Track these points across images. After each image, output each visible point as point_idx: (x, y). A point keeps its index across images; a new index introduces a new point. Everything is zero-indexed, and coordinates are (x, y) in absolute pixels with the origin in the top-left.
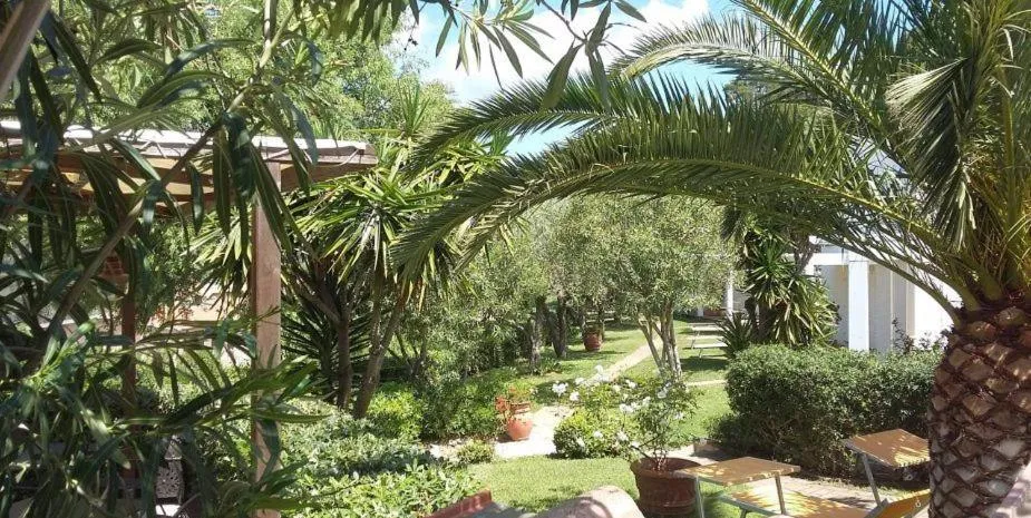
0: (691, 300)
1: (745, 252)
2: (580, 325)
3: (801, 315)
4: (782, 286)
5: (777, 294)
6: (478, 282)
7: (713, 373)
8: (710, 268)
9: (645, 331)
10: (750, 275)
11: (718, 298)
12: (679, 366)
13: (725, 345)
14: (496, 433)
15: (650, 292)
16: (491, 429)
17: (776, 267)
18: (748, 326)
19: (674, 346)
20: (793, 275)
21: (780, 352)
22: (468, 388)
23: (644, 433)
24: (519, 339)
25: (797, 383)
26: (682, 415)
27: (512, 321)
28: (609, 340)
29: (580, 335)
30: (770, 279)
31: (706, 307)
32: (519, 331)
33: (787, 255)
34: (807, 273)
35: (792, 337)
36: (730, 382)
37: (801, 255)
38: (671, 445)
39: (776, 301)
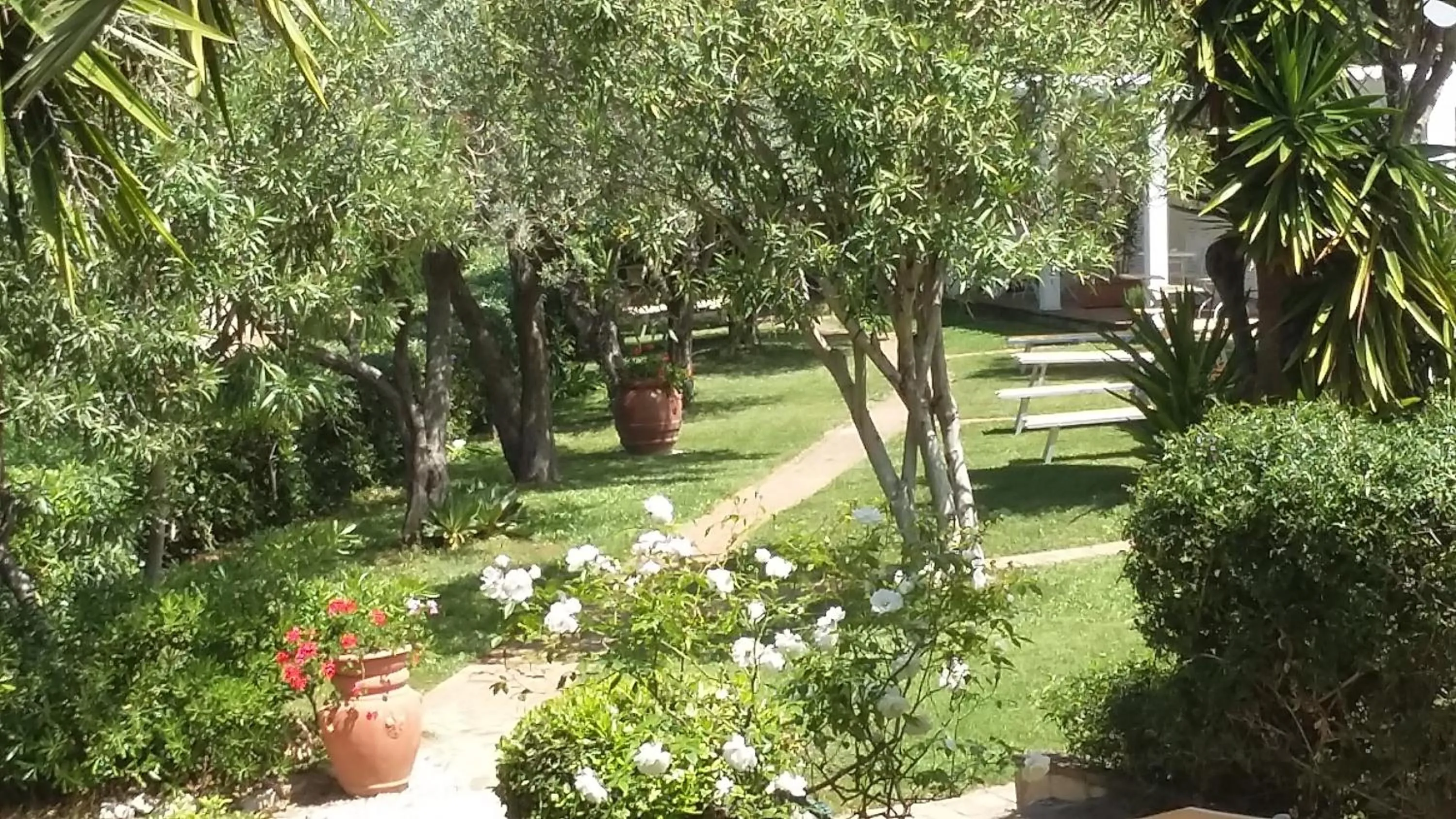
0: (1008, 246)
1: (1206, 62)
2: (598, 354)
3: (1410, 293)
4: (1339, 187)
5: (1323, 218)
6: (191, 197)
7: (1093, 518)
8: (1073, 127)
9: (838, 371)
10: (1221, 146)
11: (1109, 238)
12: (967, 498)
13: (1134, 413)
14: (280, 771)
15: (855, 221)
16: (265, 758)
17: (1319, 119)
18: (1218, 342)
19: (946, 422)
20: (1379, 148)
21: (1323, 431)
22: (168, 606)
23: (821, 743)
24: (365, 416)
25: (1380, 540)
26: (961, 669)
27: (333, 348)
28: (713, 408)
29: (600, 396)
30: (1295, 160)
31: (1064, 274)
32: (363, 383)
33: (1358, 72)
34: (1433, 138)
35: (1376, 377)
36: (1142, 545)
37: (1408, 71)
38: (922, 779)
39: (1320, 243)
